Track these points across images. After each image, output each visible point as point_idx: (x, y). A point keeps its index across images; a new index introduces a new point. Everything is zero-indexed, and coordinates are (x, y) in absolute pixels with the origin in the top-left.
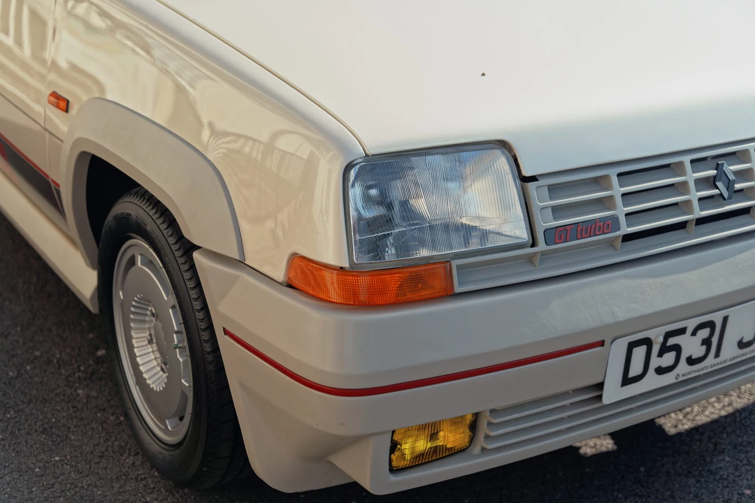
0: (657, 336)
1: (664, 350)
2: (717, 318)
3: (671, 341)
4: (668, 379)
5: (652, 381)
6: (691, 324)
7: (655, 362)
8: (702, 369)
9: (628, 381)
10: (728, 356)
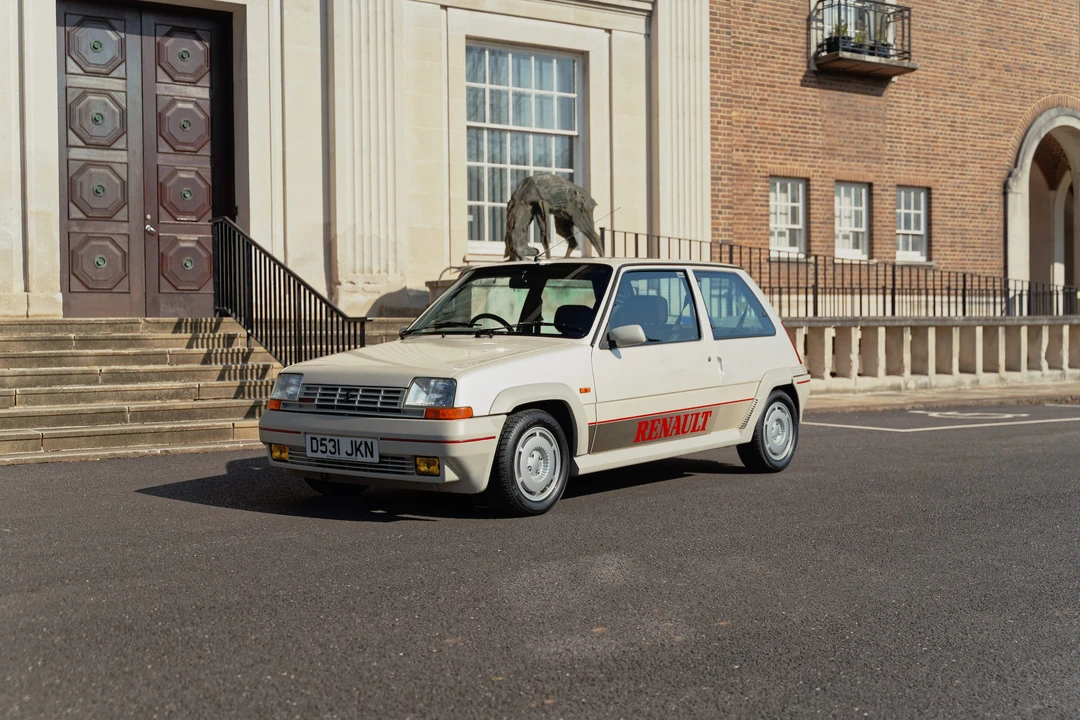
0: (319, 437)
1: (322, 445)
2: (336, 438)
4: (324, 456)
5: (319, 455)
6: (328, 438)
7: (320, 448)
8: (335, 457)
9: (313, 451)
10: (343, 456)
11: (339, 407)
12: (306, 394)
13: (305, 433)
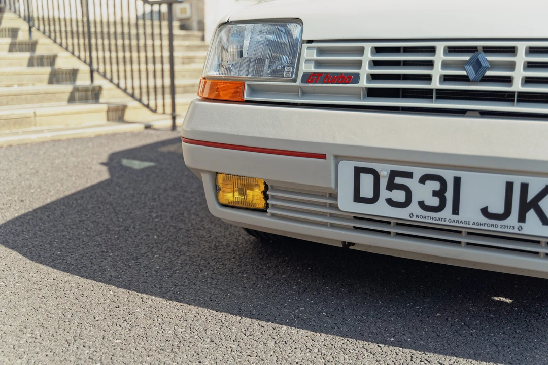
1: (391, 186)
3: (398, 180)
5: (381, 209)
6: (419, 172)
7: (384, 193)
8: (439, 219)
9: (358, 198)
10: (470, 215)
11: (443, 95)
12: (318, 64)
13: (338, 158)
